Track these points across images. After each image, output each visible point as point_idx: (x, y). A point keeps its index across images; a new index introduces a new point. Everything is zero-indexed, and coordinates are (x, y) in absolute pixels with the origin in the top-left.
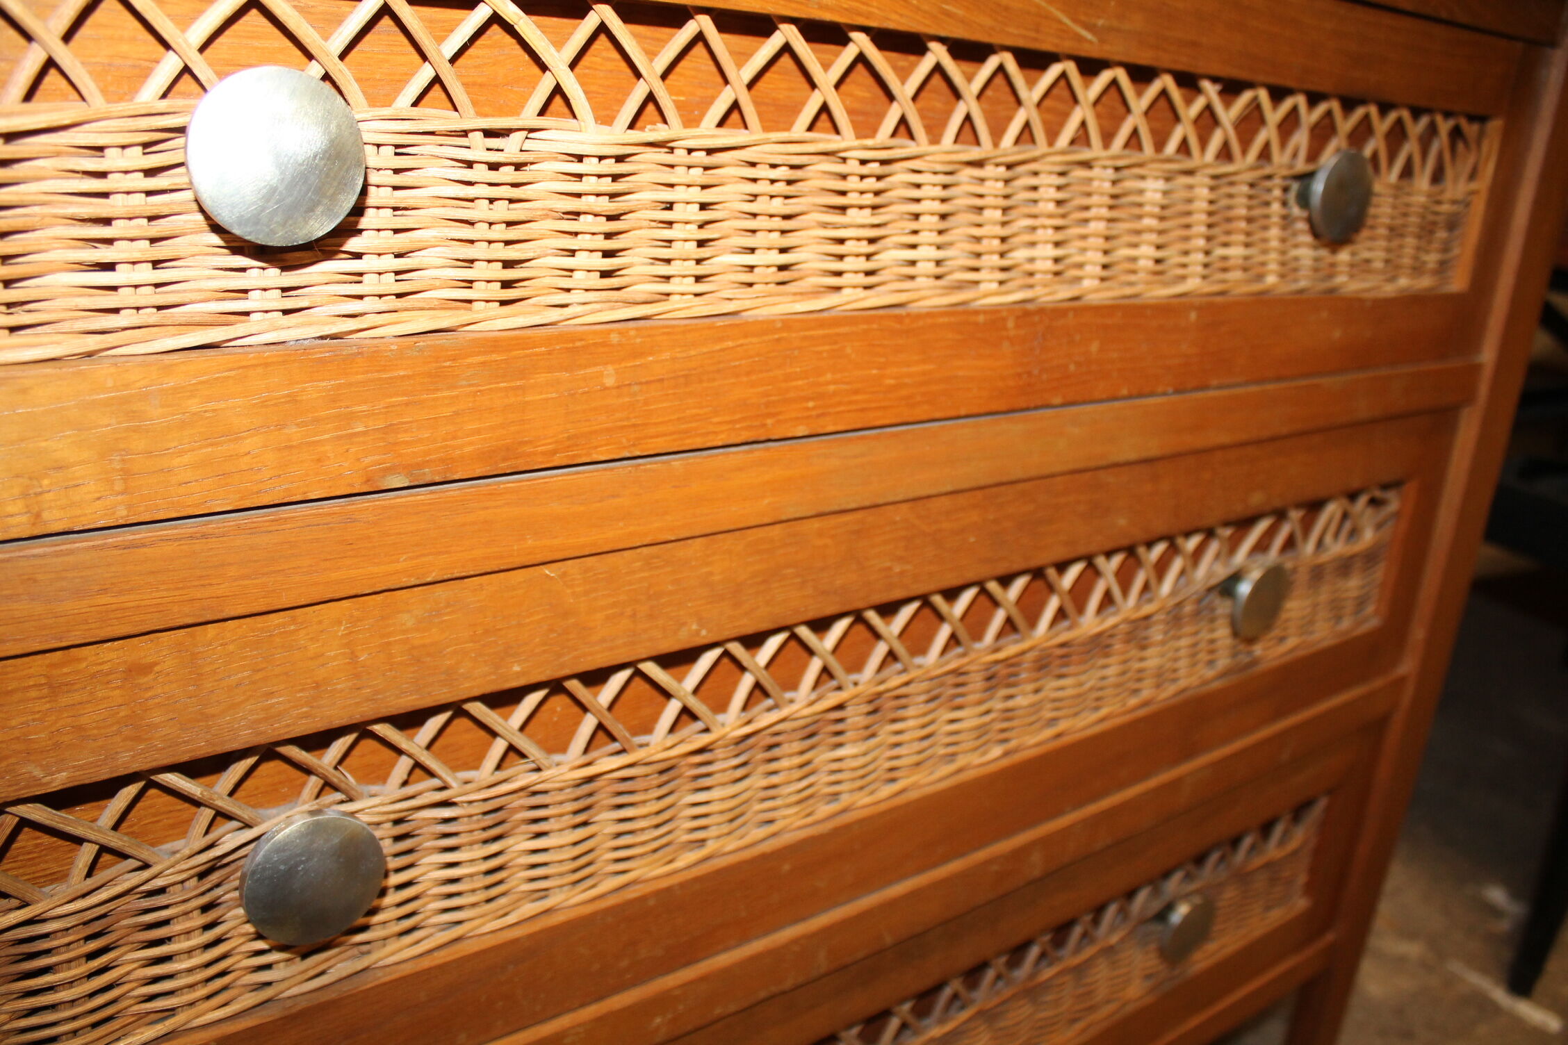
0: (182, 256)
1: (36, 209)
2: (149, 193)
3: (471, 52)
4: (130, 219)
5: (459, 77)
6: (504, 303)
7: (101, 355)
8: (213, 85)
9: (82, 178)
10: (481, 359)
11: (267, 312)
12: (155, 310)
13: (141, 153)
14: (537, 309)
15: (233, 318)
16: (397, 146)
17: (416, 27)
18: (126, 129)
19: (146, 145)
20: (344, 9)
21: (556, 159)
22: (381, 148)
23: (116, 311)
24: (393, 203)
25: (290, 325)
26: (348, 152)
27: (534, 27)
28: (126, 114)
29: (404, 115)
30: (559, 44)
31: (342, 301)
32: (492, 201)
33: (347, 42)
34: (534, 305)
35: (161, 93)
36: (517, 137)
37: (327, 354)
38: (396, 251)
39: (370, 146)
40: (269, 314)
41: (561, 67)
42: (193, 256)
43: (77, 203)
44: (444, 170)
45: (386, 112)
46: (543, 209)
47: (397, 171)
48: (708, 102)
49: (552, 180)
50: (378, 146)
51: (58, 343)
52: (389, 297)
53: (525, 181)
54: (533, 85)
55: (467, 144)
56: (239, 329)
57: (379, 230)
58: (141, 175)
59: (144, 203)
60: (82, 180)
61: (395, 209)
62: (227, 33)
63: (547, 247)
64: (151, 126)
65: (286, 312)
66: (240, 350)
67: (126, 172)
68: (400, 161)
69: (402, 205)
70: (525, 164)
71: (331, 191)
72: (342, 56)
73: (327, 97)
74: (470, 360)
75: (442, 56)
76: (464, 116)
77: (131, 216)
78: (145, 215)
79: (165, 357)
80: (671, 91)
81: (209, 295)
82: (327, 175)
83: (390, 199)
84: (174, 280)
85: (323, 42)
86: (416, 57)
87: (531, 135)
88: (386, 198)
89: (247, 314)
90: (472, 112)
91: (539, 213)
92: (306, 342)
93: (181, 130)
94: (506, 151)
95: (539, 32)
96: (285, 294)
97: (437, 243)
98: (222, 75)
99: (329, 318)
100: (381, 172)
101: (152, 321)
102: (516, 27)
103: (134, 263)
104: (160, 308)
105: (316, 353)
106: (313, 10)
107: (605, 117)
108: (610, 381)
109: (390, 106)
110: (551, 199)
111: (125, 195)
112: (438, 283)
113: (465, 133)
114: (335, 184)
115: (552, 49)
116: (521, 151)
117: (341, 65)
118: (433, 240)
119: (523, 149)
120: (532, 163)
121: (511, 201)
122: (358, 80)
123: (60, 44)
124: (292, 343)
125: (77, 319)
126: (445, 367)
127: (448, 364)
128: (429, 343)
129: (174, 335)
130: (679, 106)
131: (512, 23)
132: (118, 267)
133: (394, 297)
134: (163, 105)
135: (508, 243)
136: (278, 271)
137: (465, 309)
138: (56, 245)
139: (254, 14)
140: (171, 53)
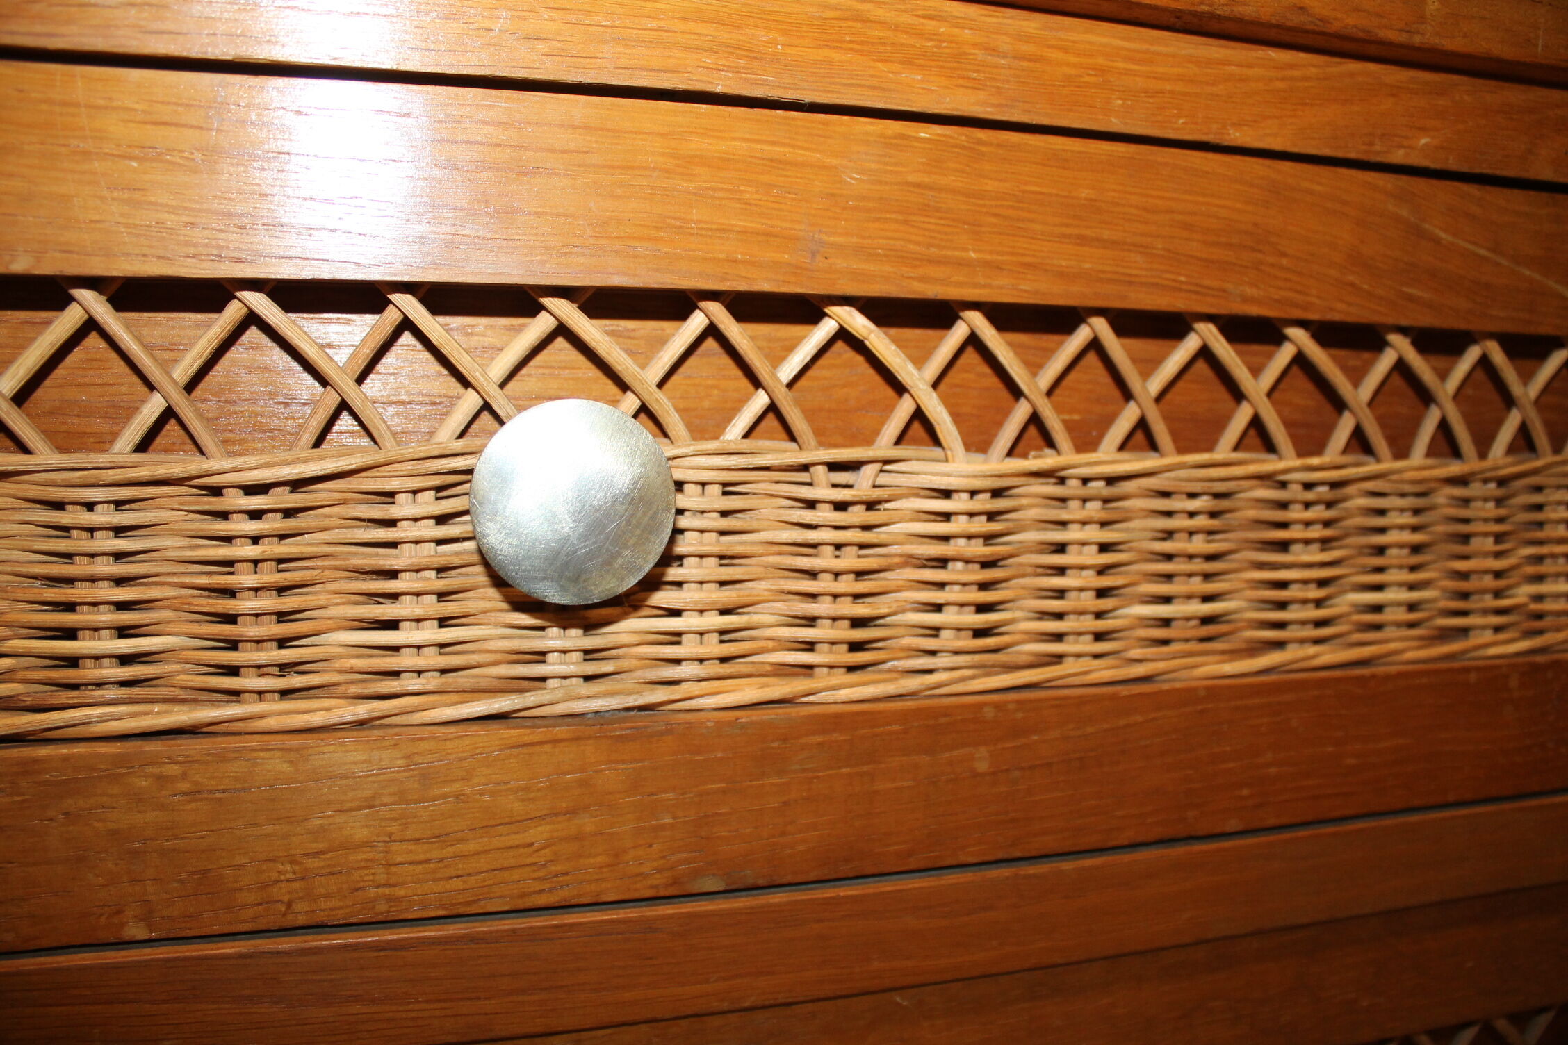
0: (472, 613)
1: (319, 562)
2: (440, 542)
3: (810, 373)
4: (417, 571)
5: (797, 402)
6: (851, 669)
7: (374, 723)
8: (510, 417)
9: (368, 527)
10: (819, 738)
11: (565, 678)
12: (438, 674)
13: (433, 498)
14: (894, 675)
15: (526, 684)
16: (725, 485)
17: (745, 347)
18: (415, 472)
19: (438, 489)
20: (668, 331)
21: (917, 496)
22: (707, 487)
23: (396, 674)
24: (716, 549)
25: (589, 694)
26: (655, 495)
27: (887, 341)
28: (416, 456)
29: (733, 447)
30: (919, 361)
31: (656, 666)
32: (838, 547)
33: (667, 367)
34: (890, 671)
35: (458, 432)
36: (869, 471)
37: (628, 732)
38: (721, 607)
39: (693, 486)
40: (568, 680)
41: (921, 386)
42: (485, 612)
43: (363, 554)
44: (782, 511)
45: (711, 445)
46: (901, 556)
47: (725, 514)
48: (1107, 422)
49: (912, 520)
50: (703, 484)
51: (328, 710)
52: (711, 662)
53: (877, 522)
54: (889, 409)
55: (808, 480)
56: (531, 699)
57: (701, 583)
58: (432, 522)
59: (432, 553)
60: (368, 530)
61: (722, 557)
62: (532, 363)
63: (906, 601)
64: (441, 469)
65: (587, 678)
66: (529, 723)
67: (416, 520)
68: (727, 503)
69: (729, 553)
70: (879, 502)
71: (631, 542)
72: (660, 385)
73: (631, 432)
74: (803, 740)
75: (779, 381)
76: (804, 446)
77: (416, 568)
78: (433, 566)
79: (443, 729)
80: (1058, 409)
81: (498, 657)
82: (628, 522)
83: (714, 546)
84: (461, 640)
85: (638, 369)
86: (745, 383)
87: (888, 467)
88: (710, 544)
89: (543, 679)
90: (813, 442)
91: (897, 560)
92: (607, 714)
93: (470, 472)
94: (856, 487)
95: (893, 347)
96: (588, 657)
97: (771, 598)
98: (521, 409)
99: (637, 686)
100: (705, 515)
101: (430, 687)
102: (867, 343)
103: (418, 621)
104: (444, 671)
105: (615, 730)
106: (632, 334)
107: (978, 443)
108: (982, 766)
109: (717, 438)
110: (912, 543)
111: (413, 545)
112: (770, 644)
113: (805, 468)
114: (638, 532)
115: (910, 367)
116: (875, 486)
117: (659, 394)
118: (766, 593)
119: (877, 483)
120: (887, 501)
121: (862, 546)
122: (678, 410)
123: (352, 383)
124: (590, 716)
125: (352, 682)
126: (773, 748)
127: (776, 744)
128: (754, 718)
129: (456, 703)
130: (1070, 427)
131: (861, 338)
132: (402, 624)
133: (717, 662)
134: (459, 445)
135: (857, 597)
136: (579, 632)
137: (806, 675)
138: (336, 601)
139: (560, 342)
140: (470, 390)
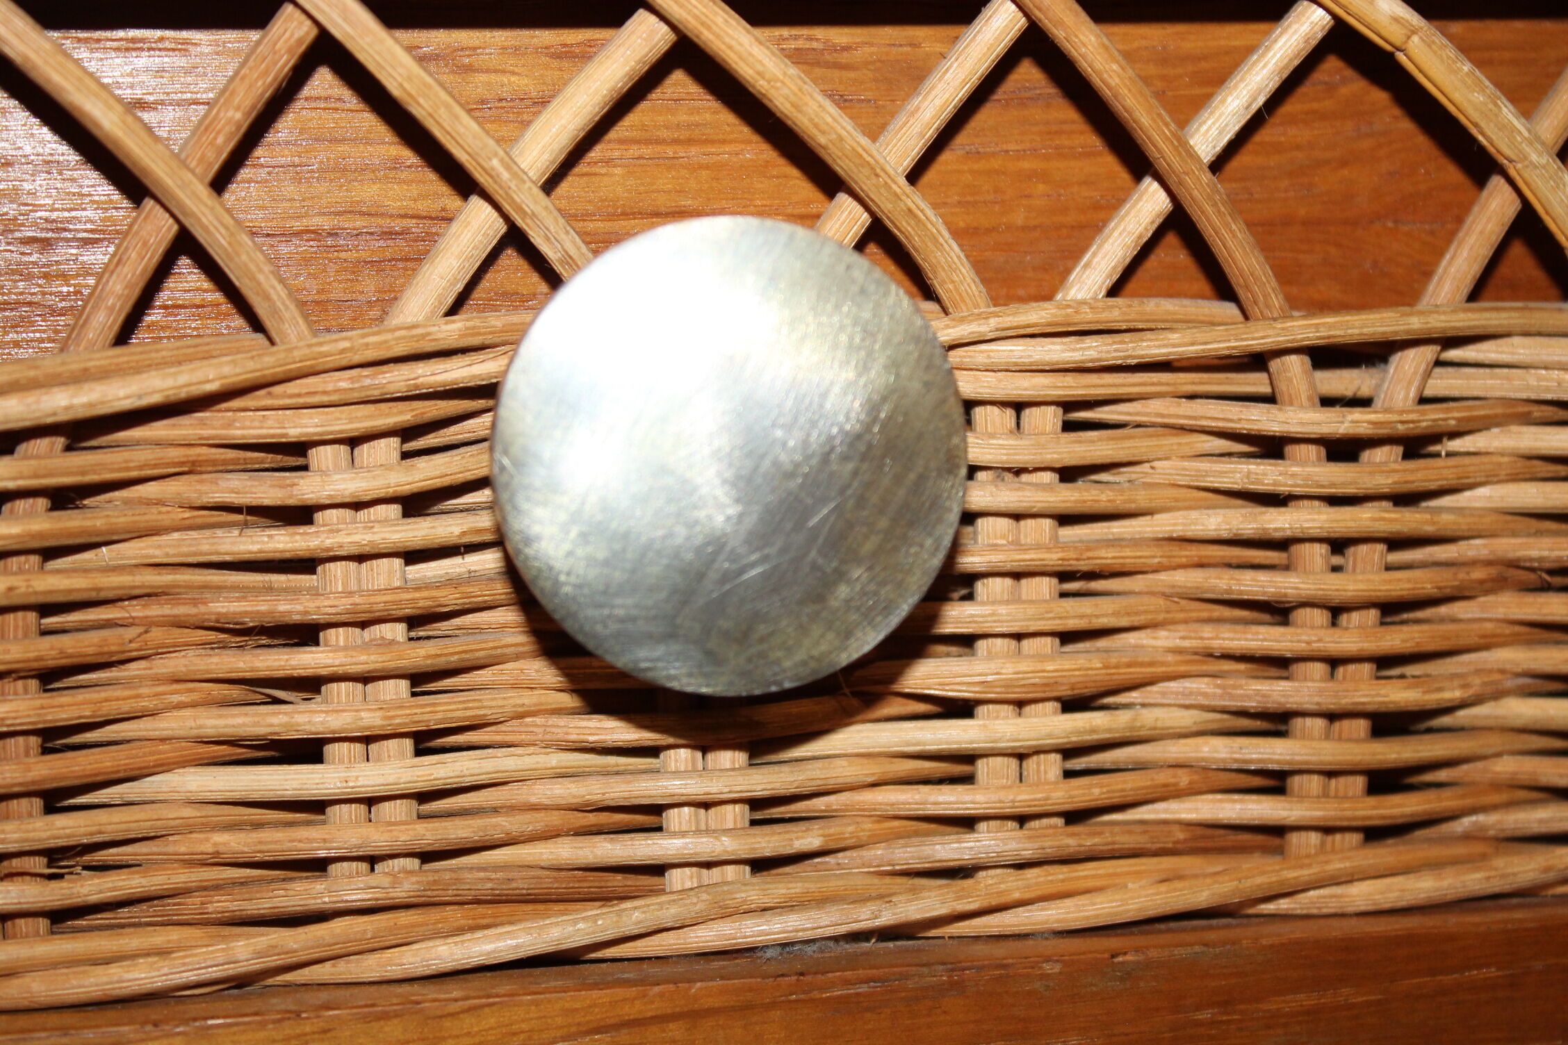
0: (491, 718)
1: (136, 610)
2: (413, 556)
3: (1264, 135)
4: (364, 625)
5: (1236, 205)
6: (1374, 834)
7: (270, 981)
8: (576, 268)
9: (246, 525)
10: (1305, 1000)
11: (708, 865)
12: (416, 862)
13: (396, 455)
14: (1479, 848)
15: (618, 881)
16: (1068, 406)
17: (1114, 81)
18: (356, 396)
19: (407, 433)
20: (927, 47)
21: (1527, 420)
22: (1027, 413)
23: (318, 866)
24: (1053, 559)
25: (768, 901)
26: (920, 436)
27: (1451, 52)
28: (357, 359)
29: (1087, 318)
31: (917, 834)
32: (1339, 545)
33: (931, 134)
34: (1467, 837)
35: (450, 300)
36: (1410, 363)
37: (863, 989)
38: (1065, 692)
39: (994, 411)
40: (716, 871)
41: (1534, 157)
42: (521, 716)
43: (235, 588)
44: (1204, 465)
45: (1037, 315)
46: (1489, 563)
47: (1069, 474)
49: (1515, 478)
50: (1019, 407)
51: (163, 953)
52: (1045, 821)
53: (1433, 486)
54: (1456, 217)
55: (1265, 389)
56: (633, 916)
57: (1019, 637)
58: (395, 510)
59: (398, 584)
60: (249, 532)
61: (1064, 576)
62: (613, 134)
63: (1502, 671)
64: (417, 387)
65: (760, 865)
66: (630, 973)
67: (357, 506)
68: (1078, 448)
69: (1084, 566)
70: (1436, 437)
71: (869, 546)
72: (914, 176)
73: (863, 291)
74: (1271, 1005)
75: (1192, 155)
76: (1254, 310)
77: (363, 617)
78: (401, 613)
79: (431, 992)
81: (555, 819)
82: (861, 501)
83: (1049, 549)
84: (468, 781)
85: (864, 141)
86: (1109, 164)
87: (1454, 354)
88: (1038, 547)
89: (658, 870)
90: (1277, 301)
91: (1478, 574)
92: (809, 949)
93: (489, 391)
94: (1378, 404)
95: (1467, 67)
96: (759, 816)
97: (1183, 668)
98: (600, 244)
99: (876, 881)
100: (1025, 477)
101: (402, 892)
102: (1401, 57)
103: (368, 740)
104: (427, 857)
105: (832, 985)
106: (845, 58)
109: (1049, 297)
110: (1514, 534)
111: (352, 565)
112: (1184, 778)
113: (1257, 361)
114: (883, 523)
115: (1508, 112)
116: (1423, 400)
117: (914, 199)
118: (1170, 658)
119: (1428, 392)
120: (1454, 435)
121: (1396, 543)
122: (957, 234)
123: (204, 192)
124: (770, 953)
125: (217, 887)
126: (1199, 1024)
127: (1205, 1015)
128: (1153, 954)
129: (460, 931)
131: (1388, 48)
132: (329, 750)
133: (1059, 821)
134: (452, 331)
135: (1385, 663)
136: (740, 757)
137: (1266, 850)
138: (176, 698)
139: (679, 83)
140: (476, 201)
